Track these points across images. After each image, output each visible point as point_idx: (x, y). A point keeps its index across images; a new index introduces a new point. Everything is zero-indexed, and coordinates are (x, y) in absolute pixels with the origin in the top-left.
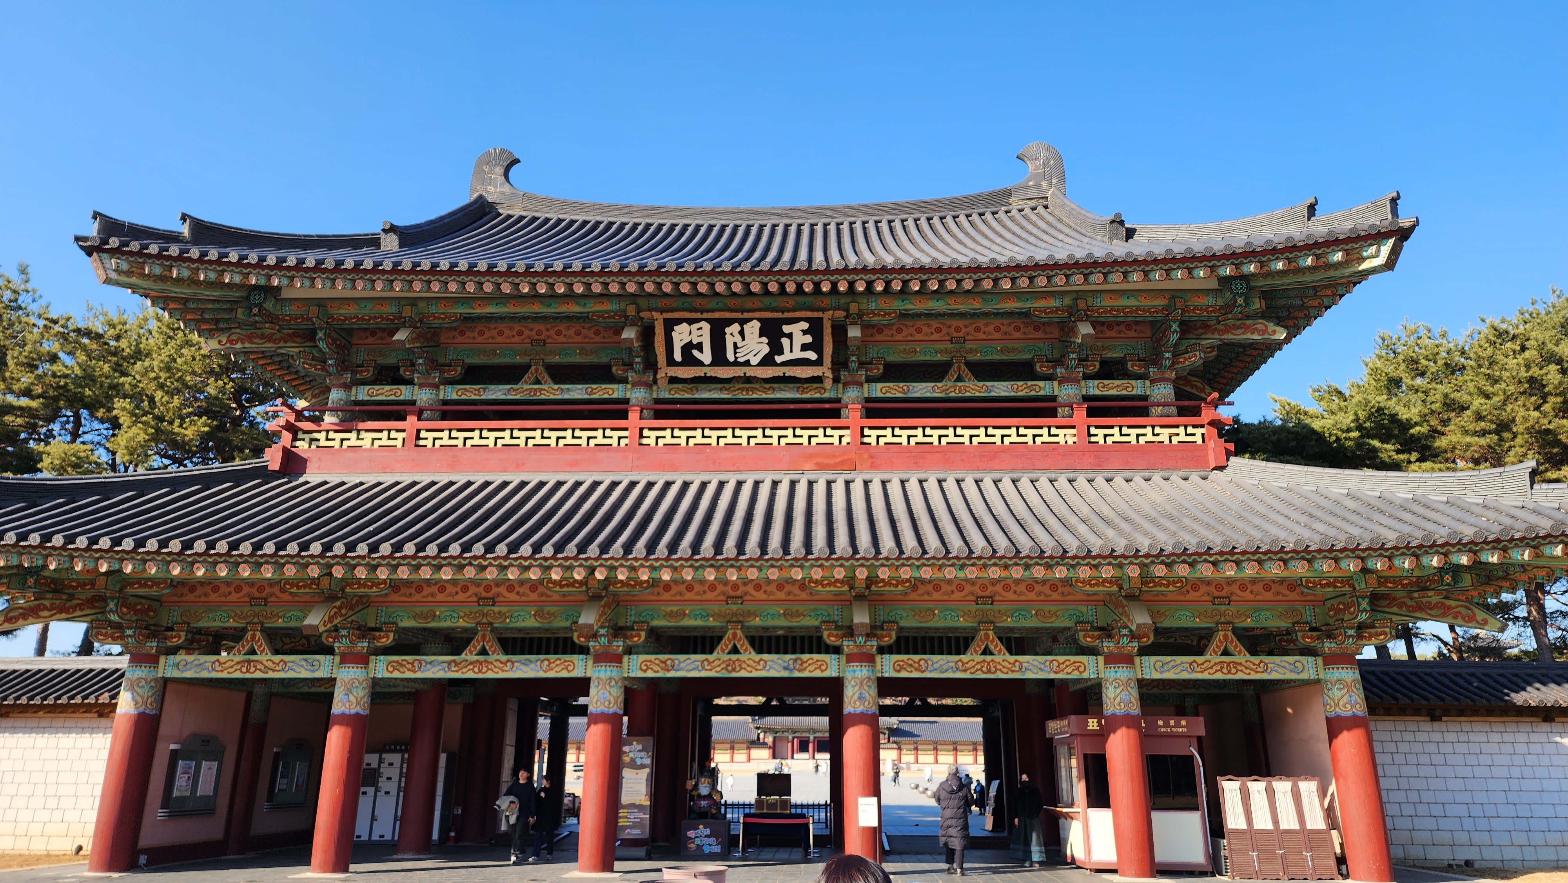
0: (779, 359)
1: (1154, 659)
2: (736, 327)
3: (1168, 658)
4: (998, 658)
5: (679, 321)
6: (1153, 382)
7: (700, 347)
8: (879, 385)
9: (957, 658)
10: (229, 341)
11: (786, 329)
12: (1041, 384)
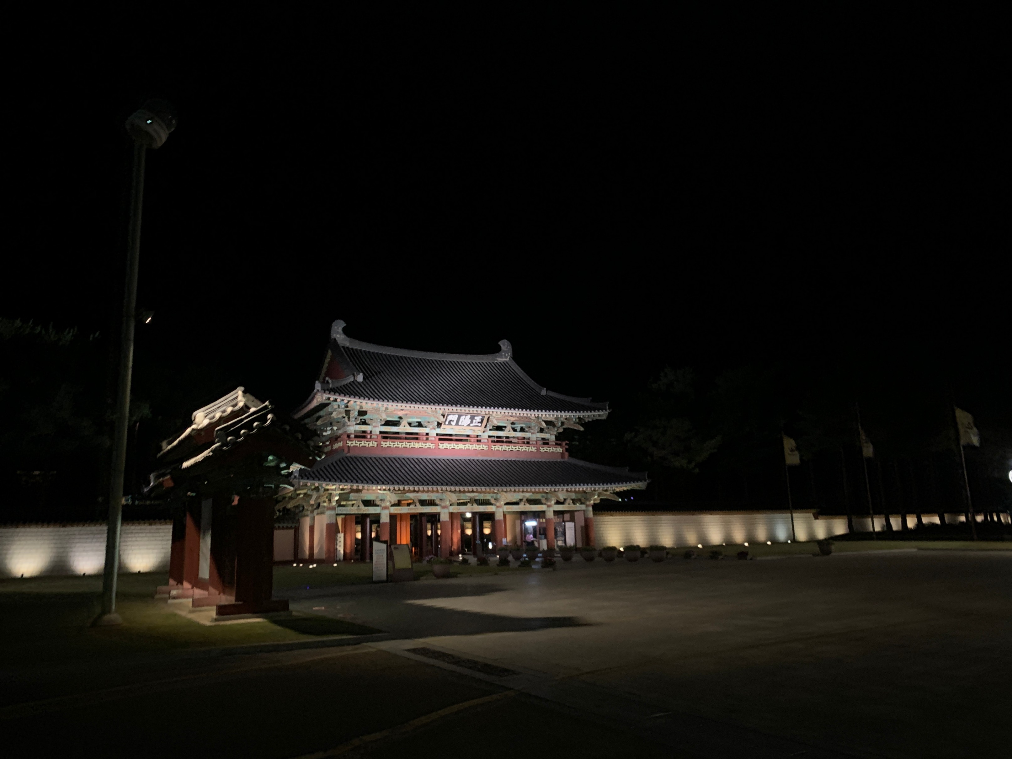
0: (471, 425)
1: (556, 506)
2: (464, 417)
6: (551, 435)
7: (453, 421)
11: (476, 418)
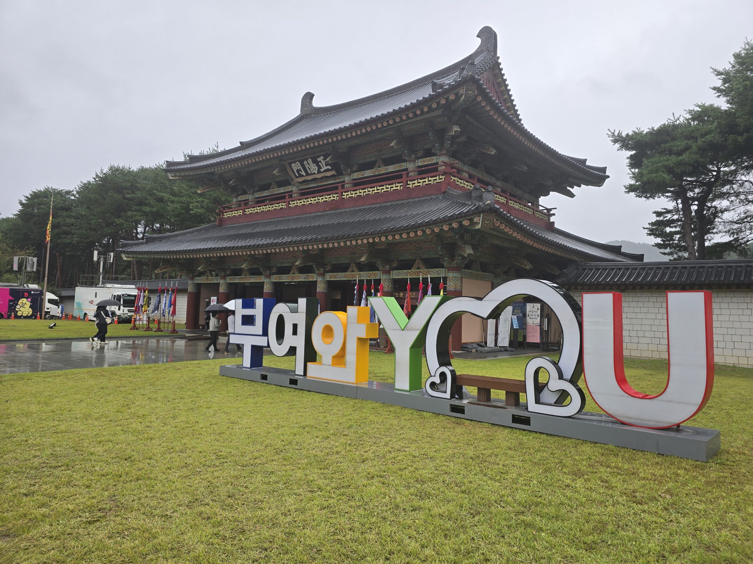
0: (322, 170)
1: (396, 271)
2: (306, 162)
3: (400, 271)
4: (355, 273)
5: (292, 163)
6: (439, 156)
7: (300, 170)
8: (356, 173)
9: (344, 273)
10: (203, 190)
11: (319, 159)
12: (403, 164)
